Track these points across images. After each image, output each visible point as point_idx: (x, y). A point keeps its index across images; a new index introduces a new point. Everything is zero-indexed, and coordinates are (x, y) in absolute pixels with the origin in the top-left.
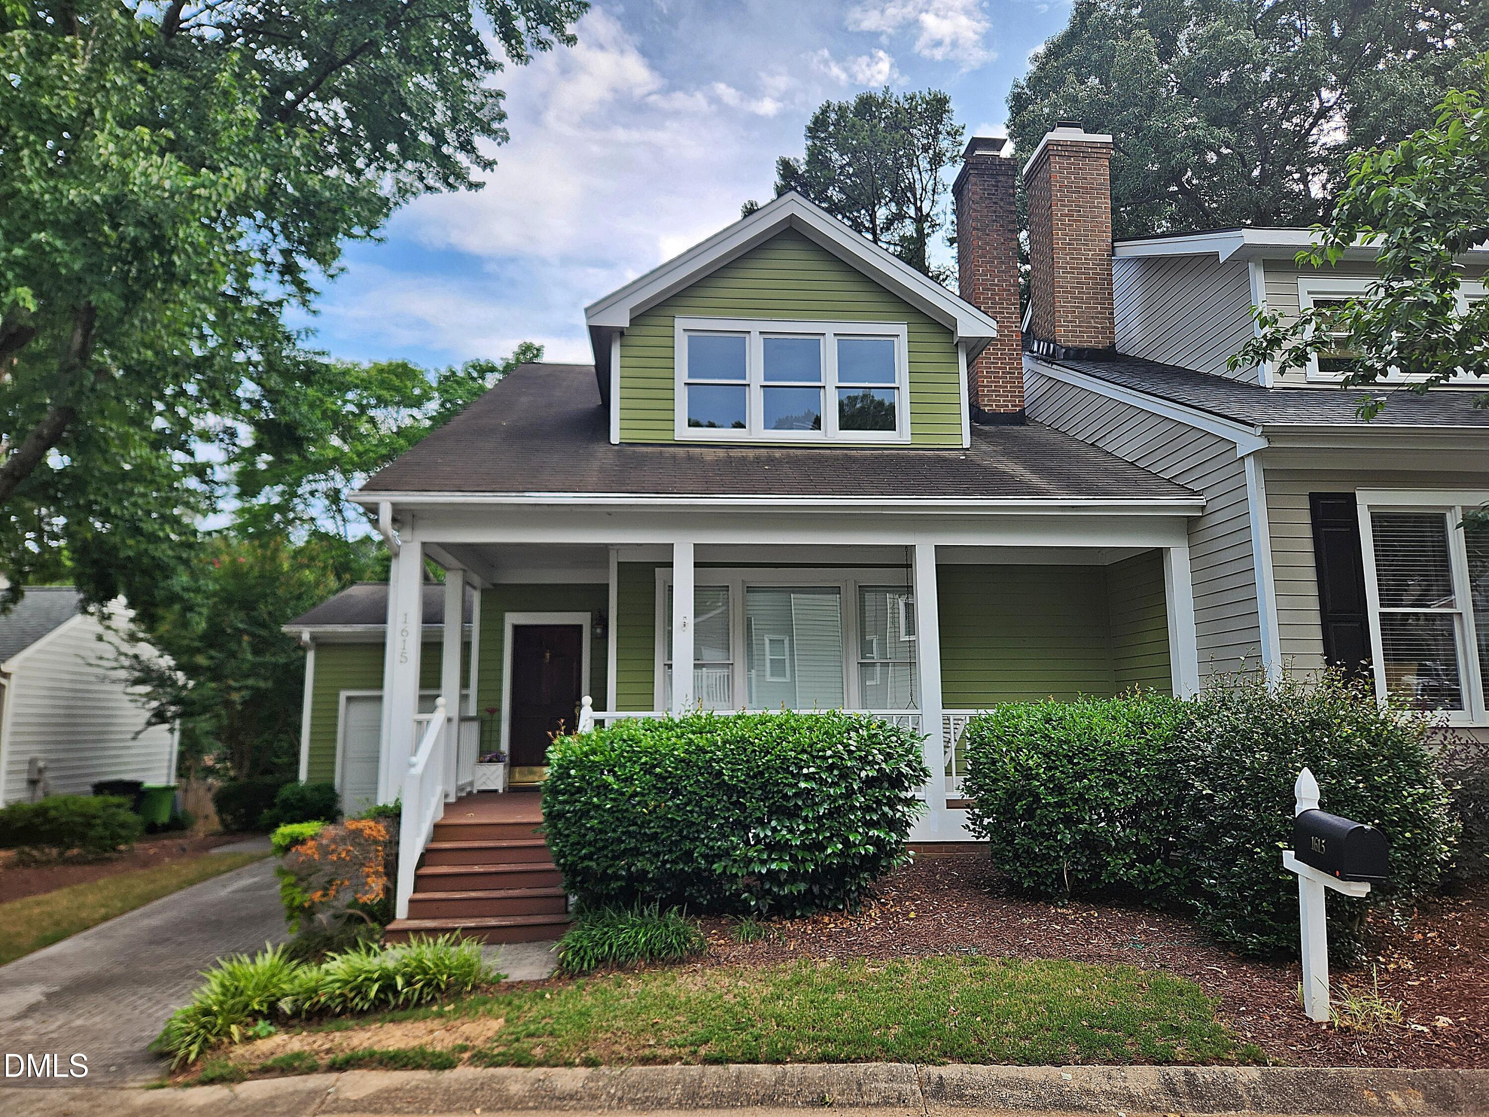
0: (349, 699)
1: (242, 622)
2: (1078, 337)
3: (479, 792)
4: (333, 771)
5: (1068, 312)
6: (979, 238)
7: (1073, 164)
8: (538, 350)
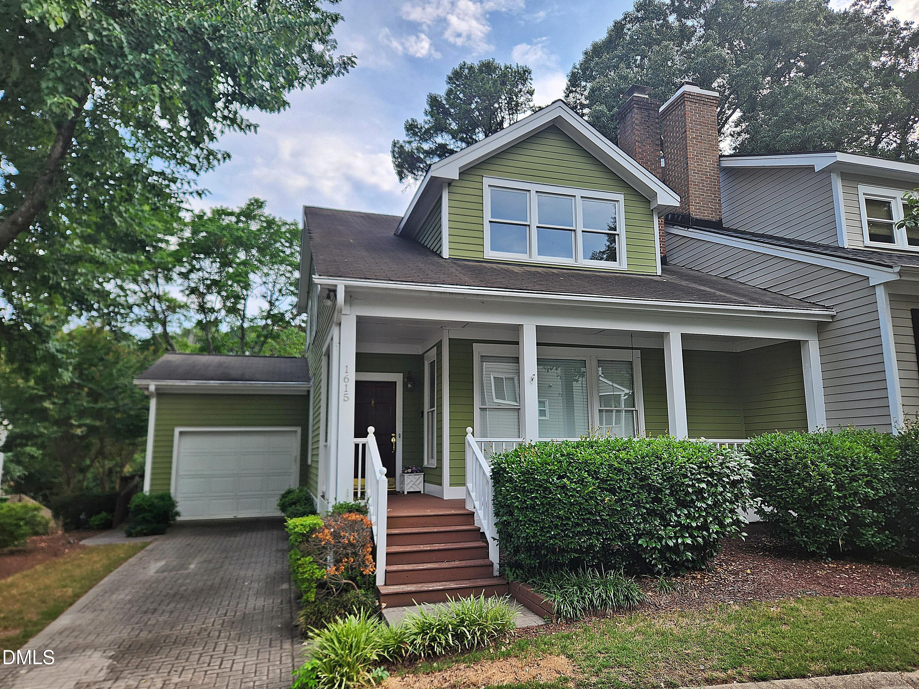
0: (181, 433)
1: (77, 378)
2: (702, 213)
3: (408, 492)
4: (169, 484)
5: (696, 197)
6: (640, 147)
7: (697, 107)
8: (262, 203)
